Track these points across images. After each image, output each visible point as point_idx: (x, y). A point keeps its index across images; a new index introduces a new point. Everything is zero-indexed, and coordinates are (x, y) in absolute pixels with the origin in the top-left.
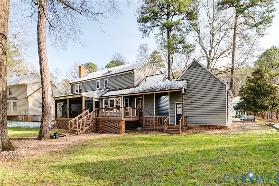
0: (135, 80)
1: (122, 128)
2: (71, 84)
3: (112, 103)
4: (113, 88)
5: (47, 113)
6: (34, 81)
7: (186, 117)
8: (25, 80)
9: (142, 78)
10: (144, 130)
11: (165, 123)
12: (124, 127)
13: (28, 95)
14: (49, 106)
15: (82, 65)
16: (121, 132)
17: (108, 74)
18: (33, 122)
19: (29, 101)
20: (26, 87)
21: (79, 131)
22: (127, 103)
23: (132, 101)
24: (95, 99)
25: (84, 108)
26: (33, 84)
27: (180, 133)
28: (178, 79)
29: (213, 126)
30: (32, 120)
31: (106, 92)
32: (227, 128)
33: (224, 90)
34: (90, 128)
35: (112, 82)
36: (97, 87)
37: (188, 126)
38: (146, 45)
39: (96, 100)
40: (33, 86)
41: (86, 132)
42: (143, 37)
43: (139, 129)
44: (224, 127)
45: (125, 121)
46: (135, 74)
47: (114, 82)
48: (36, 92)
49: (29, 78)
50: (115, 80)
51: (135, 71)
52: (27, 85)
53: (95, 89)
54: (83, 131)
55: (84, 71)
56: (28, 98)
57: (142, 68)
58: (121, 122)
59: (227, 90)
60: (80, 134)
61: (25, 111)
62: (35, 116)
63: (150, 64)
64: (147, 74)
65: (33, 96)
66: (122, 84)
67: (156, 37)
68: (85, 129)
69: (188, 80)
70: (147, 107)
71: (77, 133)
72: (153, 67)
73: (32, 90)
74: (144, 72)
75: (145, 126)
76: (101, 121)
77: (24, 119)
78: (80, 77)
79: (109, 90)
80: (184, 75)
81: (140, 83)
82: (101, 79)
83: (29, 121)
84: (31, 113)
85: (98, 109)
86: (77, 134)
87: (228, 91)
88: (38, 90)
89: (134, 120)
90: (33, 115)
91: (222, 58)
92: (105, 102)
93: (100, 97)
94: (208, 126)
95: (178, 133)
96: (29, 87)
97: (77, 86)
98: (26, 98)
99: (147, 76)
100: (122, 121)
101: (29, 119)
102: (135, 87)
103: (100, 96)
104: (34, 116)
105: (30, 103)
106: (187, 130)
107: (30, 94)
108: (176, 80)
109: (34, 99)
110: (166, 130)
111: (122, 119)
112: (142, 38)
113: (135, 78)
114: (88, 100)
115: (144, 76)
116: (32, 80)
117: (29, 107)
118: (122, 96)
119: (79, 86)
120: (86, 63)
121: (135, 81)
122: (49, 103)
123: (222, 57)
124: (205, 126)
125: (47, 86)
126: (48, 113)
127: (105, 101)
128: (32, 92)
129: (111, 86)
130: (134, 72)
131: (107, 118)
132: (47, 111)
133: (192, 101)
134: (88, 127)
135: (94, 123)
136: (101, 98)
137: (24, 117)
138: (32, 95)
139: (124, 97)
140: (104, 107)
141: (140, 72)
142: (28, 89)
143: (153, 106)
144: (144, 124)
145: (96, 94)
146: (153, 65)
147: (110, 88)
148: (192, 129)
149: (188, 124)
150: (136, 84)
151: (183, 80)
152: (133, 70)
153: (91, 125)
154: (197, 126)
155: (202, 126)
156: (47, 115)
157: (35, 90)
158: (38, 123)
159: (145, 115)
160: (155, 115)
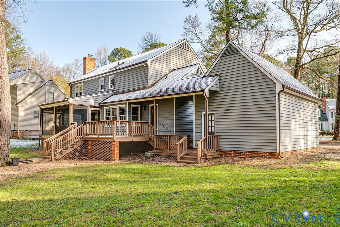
0: (149, 76)
1: (114, 152)
2: (69, 84)
3: (108, 113)
4: (121, 90)
5: (2, 130)
6: (31, 81)
7: (218, 136)
8: (18, 79)
9: (163, 73)
10: (154, 155)
11: (179, 146)
12: (118, 152)
13: (18, 101)
14: (7, 119)
15: (89, 55)
16: (113, 159)
17: (115, 69)
18: (23, 139)
19: (20, 109)
20: (17, 89)
21: (55, 156)
22: (137, 114)
23: (145, 109)
24: (91, 107)
25: (71, 121)
26: (26, 85)
27: (198, 163)
28: (207, 75)
29: (257, 153)
30: (22, 137)
31: (110, 97)
32: (279, 157)
33: (273, 92)
34: (73, 152)
35: (120, 81)
36: (102, 89)
37: (220, 151)
38: (196, 17)
39: (93, 109)
40: (26, 87)
41: (66, 158)
42: (187, 5)
43: (148, 154)
44: (274, 154)
45: (120, 143)
46: (149, 68)
47: (122, 80)
48: (30, 96)
49: (24, 76)
50: (124, 78)
51: (148, 63)
52: (17, 86)
53: (98, 91)
54: (62, 156)
55: (89, 64)
56: (18, 105)
57: (162, 58)
58: (113, 143)
59: (277, 92)
60: (56, 160)
61: (14, 124)
62: (28, 130)
63: (180, 50)
64: (174, 66)
65: (26, 103)
66: (131, 84)
67: (209, 4)
68: (65, 153)
69: (222, 75)
70: (164, 119)
71: (52, 158)
72: (185, 54)
73: (24, 94)
74: (168, 63)
75: (156, 149)
76: (90, 141)
77: (13, 135)
78: (85, 73)
79: (116, 93)
80: (215, 68)
81: (158, 81)
82: (106, 76)
83: (18, 138)
84: (21, 127)
85: (94, 122)
86: (52, 161)
87: (279, 93)
88: (32, 93)
89: (138, 140)
90: (24, 129)
91: (329, 30)
92: (106, 112)
93: (99, 104)
94: (249, 152)
95: (195, 163)
96: (21, 90)
97: (77, 87)
98: (16, 105)
99: (173, 70)
100: (114, 141)
101: (19, 135)
102: (149, 87)
103: (99, 102)
104: (26, 130)
105: (21, 113)
106: (219, 157)
107: (21, 99)
108: (204, 77)
109: (26, 106)
110: (181, 158)
111: (113, 138)
112: (186, 7)
113: (149, 74)
114: (80, 108)
115: (167, 70)
116: (28, 79)
117: (19, 118)
118: (128, 102)
119: (79, 87)
120: (115, 49)
121: (149, 78)
122: (6, 116)
123: (328, 28)
124: (246, 152)
125: (4, 92)
126: (5, 129)
127: (106, 110)
128: (24, 97)
129: (118, 87)
130: (147, 65)
131: (96, 136)
132: (3, 127)
133: (226, 110)
134: (70, 150)
135: (80, 143)
136: (101, 106)
137: (13, 133)
138: (24, 101)
139: (130, 104)
140: (105, 119)
141: (159, 64)
142: (18, 92)
143: (172, 118)
144: (155, 147)
145: (92, 99)
146: (185, 51)
147: (116, 90)
148: (226, 156)
149: (221, 148)
150: (150, 83)
151: (212, 76)
152: (146, 61)
153: (75, 147)
154: (234, 151)
155: (242, 152)
156: (3, 133)
157: (29, 94)
158: (29, 141)
159: (161, 132)
160: (175, 133)
